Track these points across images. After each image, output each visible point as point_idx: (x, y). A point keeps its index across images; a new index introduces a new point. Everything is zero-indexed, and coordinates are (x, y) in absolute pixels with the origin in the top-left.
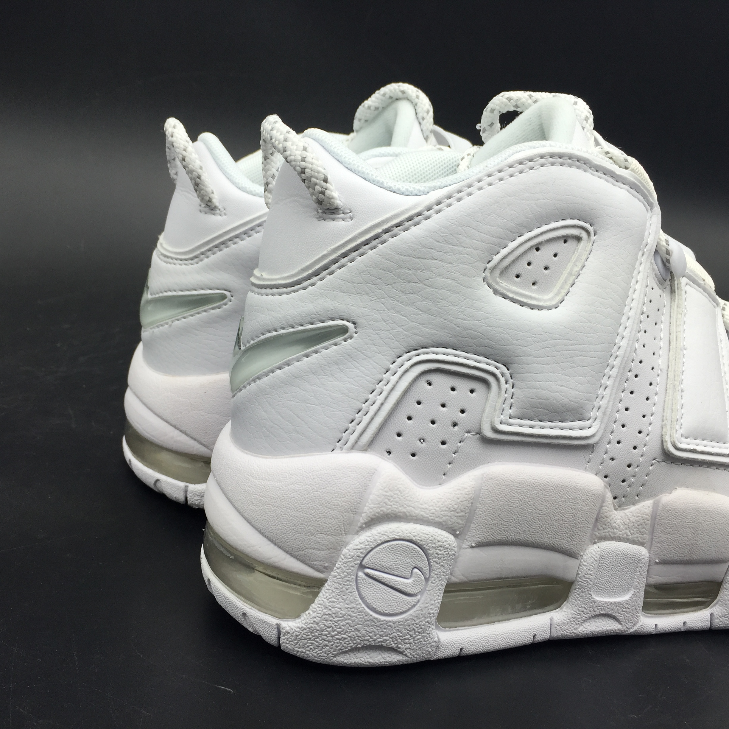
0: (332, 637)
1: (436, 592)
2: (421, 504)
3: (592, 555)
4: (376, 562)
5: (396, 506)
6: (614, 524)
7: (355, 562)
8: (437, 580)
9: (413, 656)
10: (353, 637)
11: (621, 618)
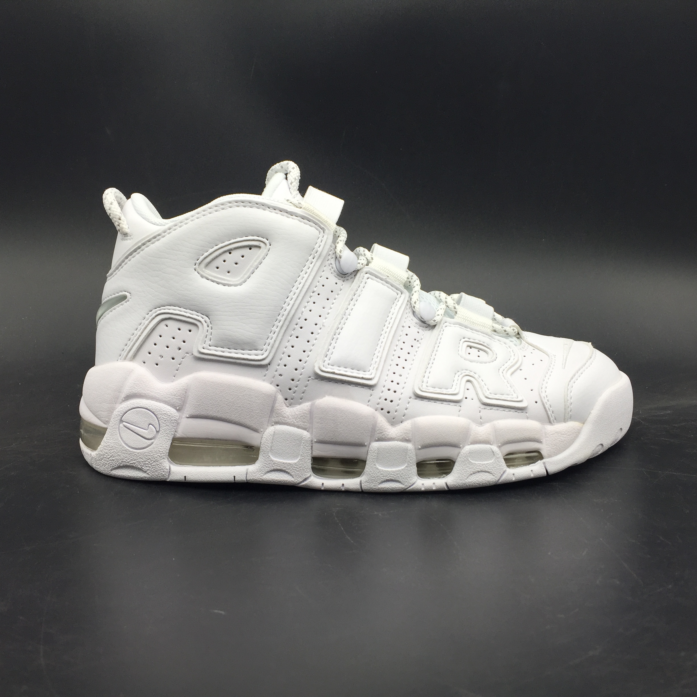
1: (164, 440)
2: (156, 390)
3: (270, 432)
4: (128, 418)
5: (140, 390)
6: (284, 415)
7: (118, 418)
8: (164, 433)
10: (118, 459)
11: (292, 473)
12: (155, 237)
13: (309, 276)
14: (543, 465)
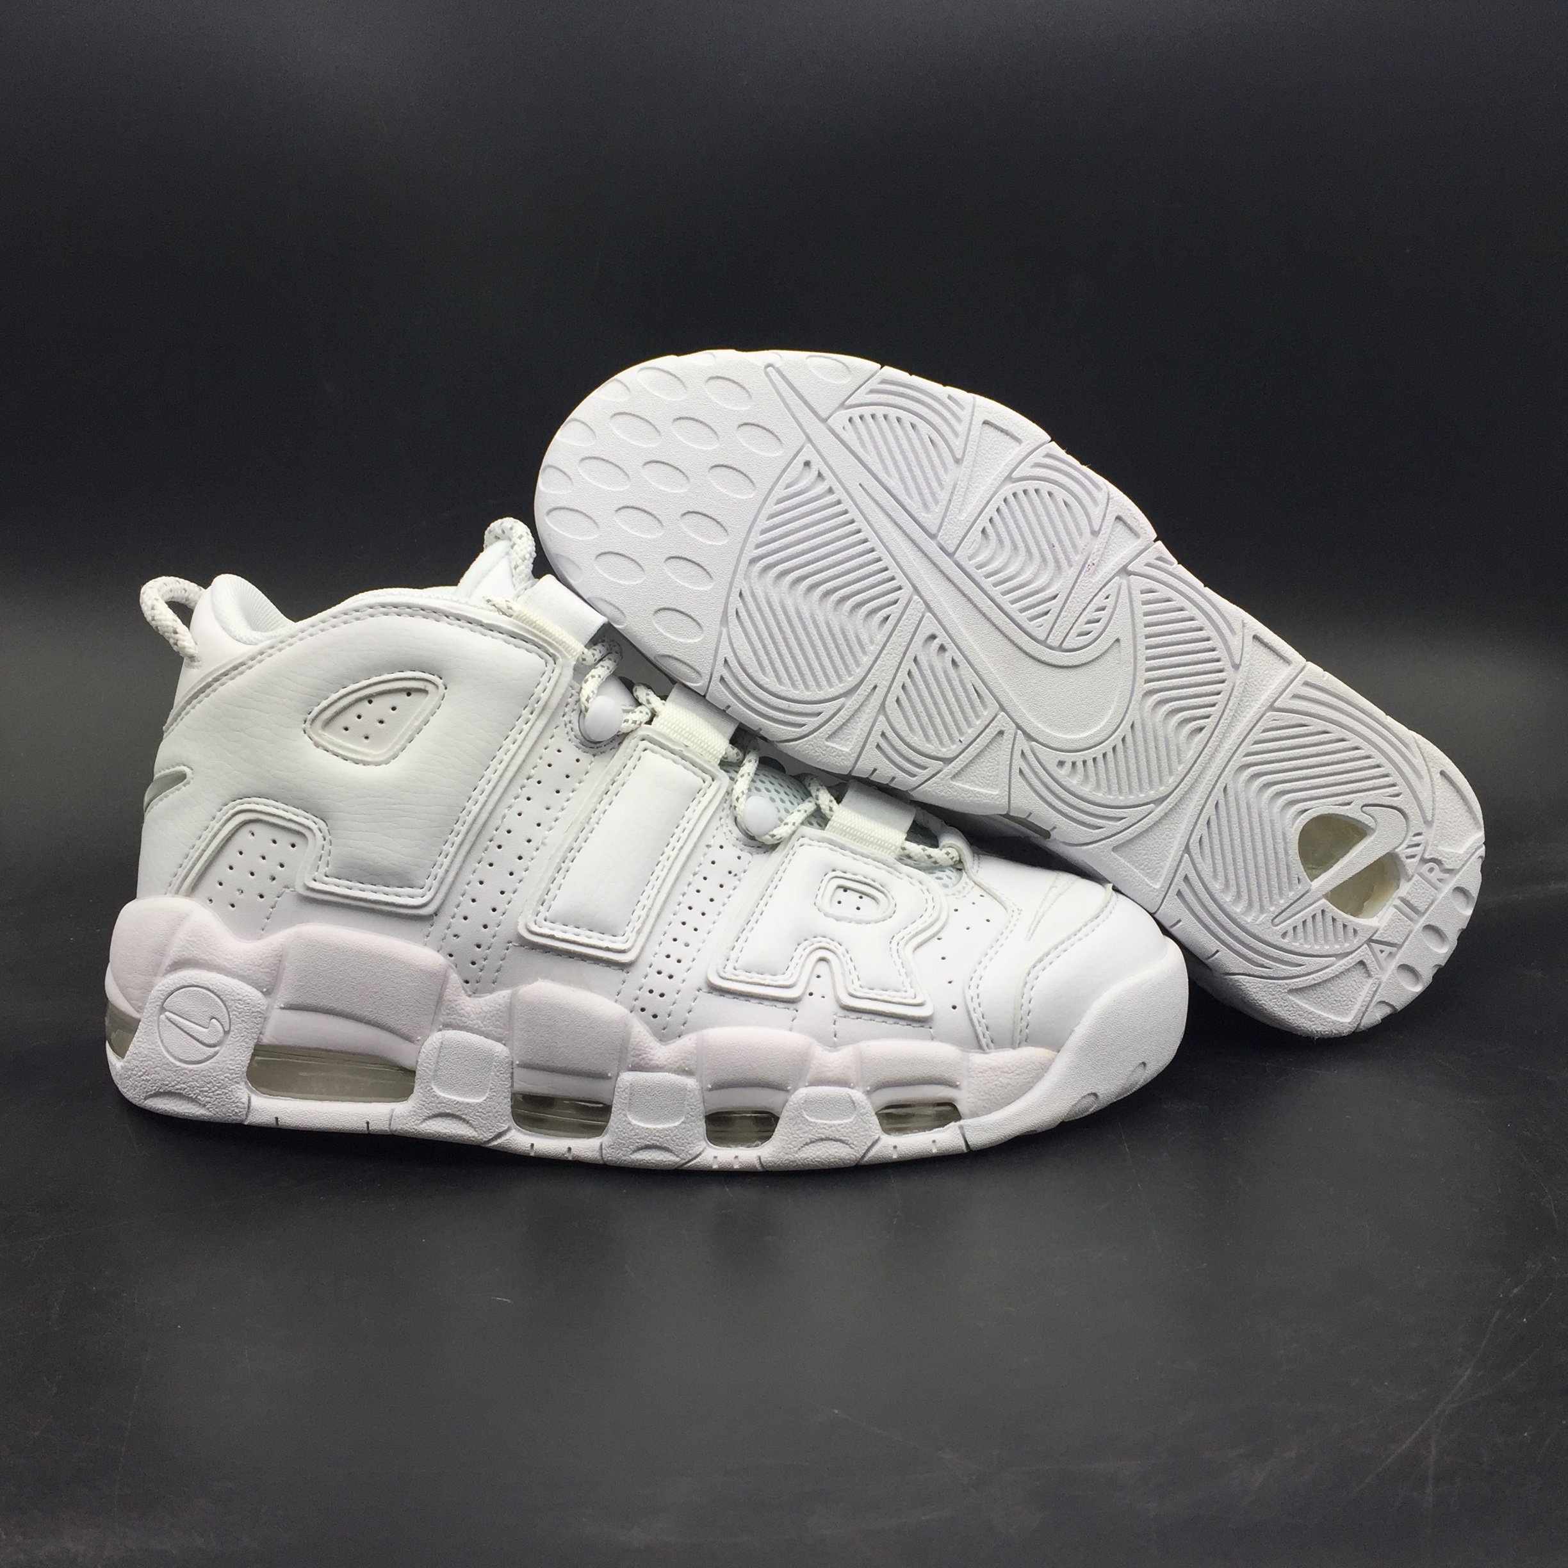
3: (434, 1043)
4: (175, 1005)
5: (198, 952)
6: (463, 1011)
7: (159, 1005)
11: (474, 1123)
12: (235, 668)
13: (520, 747)
14: (959, 1132)
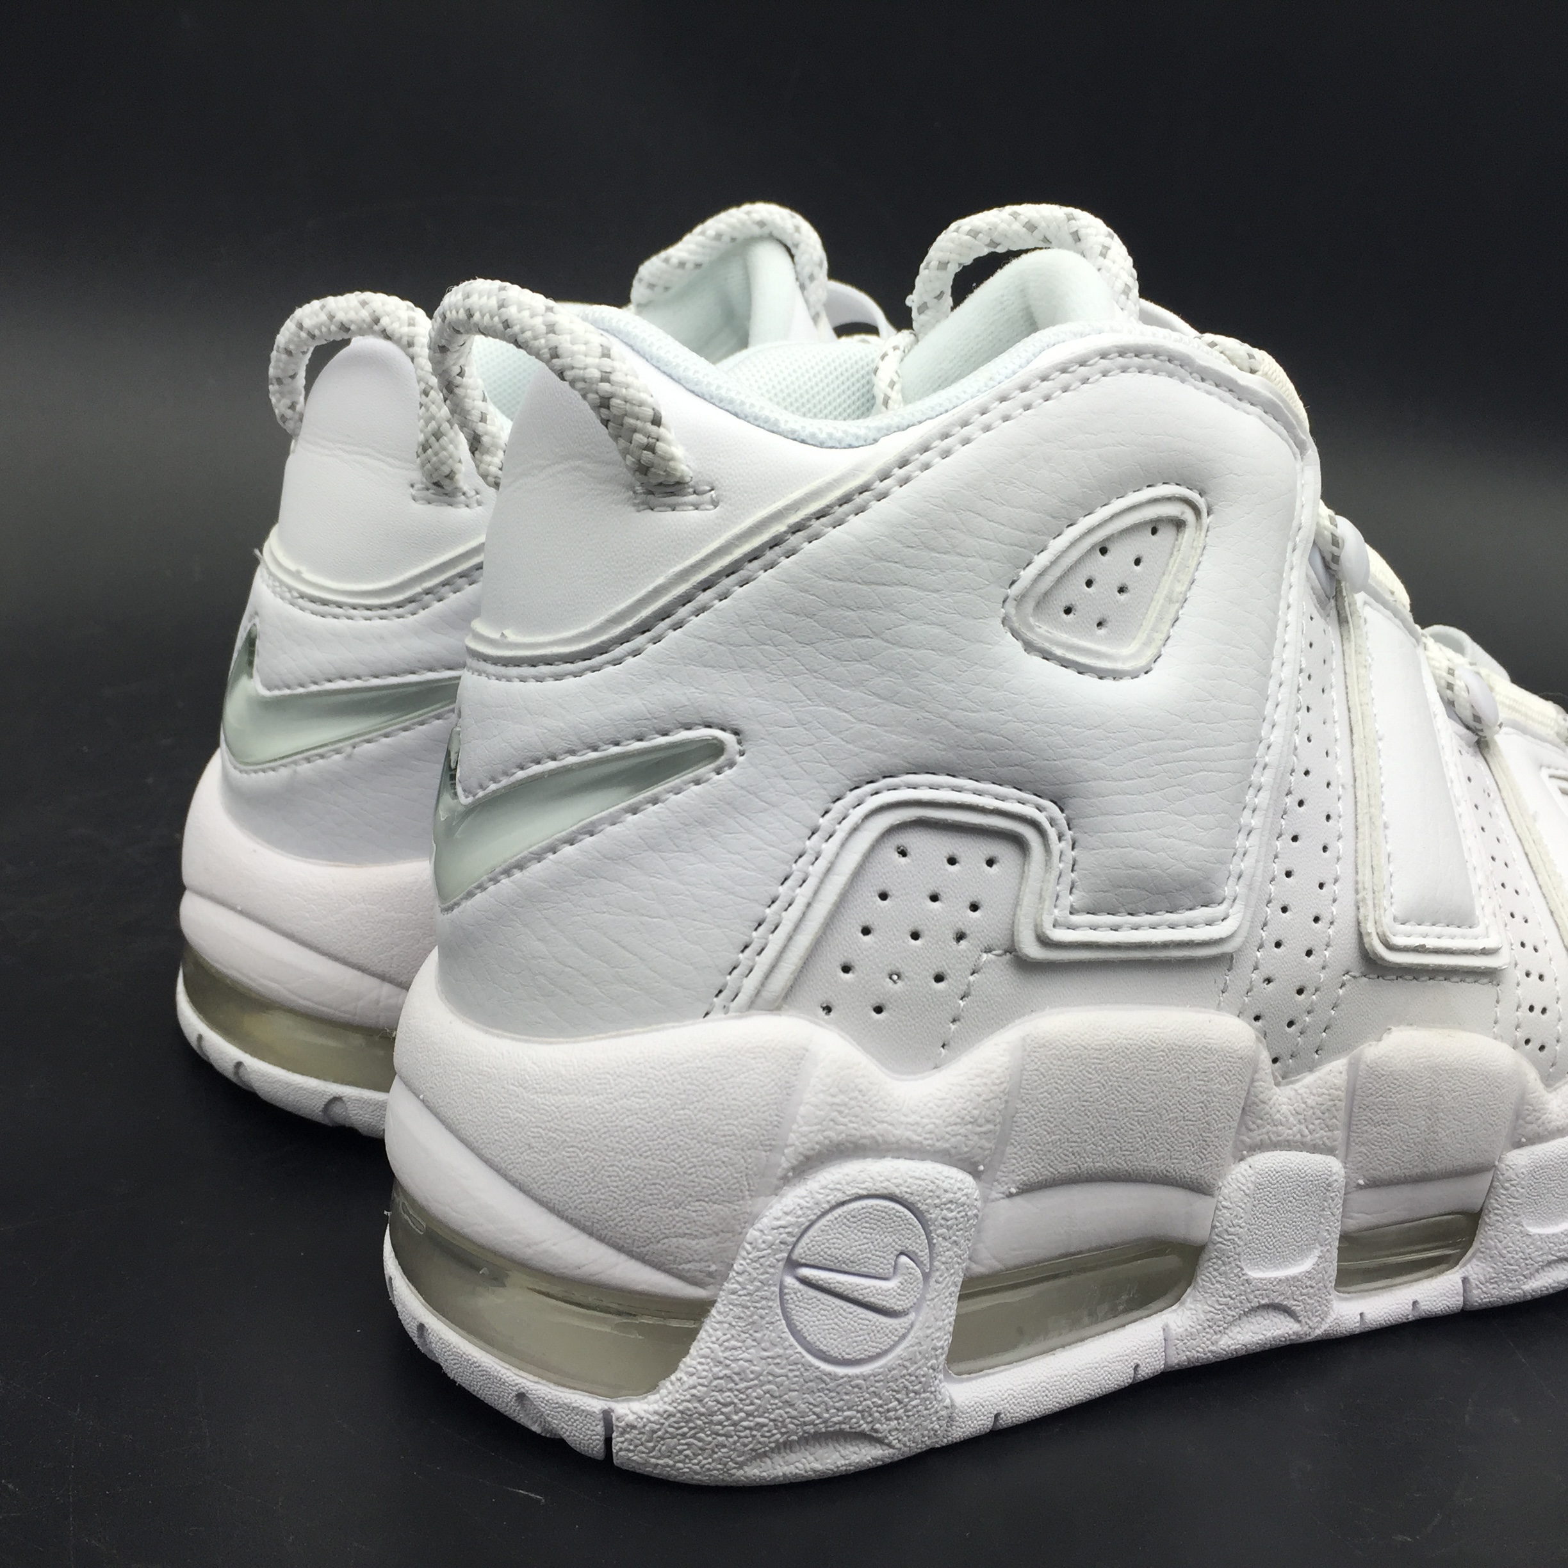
0: (735, 1424)
1: (945, 1301)
2: (906, 1116)
3: (1239, 1185)
4: (822, 1250)
7: (777, 1257)
8: (946, 1275)
9: (905, 1445)
10: (781, 1419)
11: (1299, 1308)
